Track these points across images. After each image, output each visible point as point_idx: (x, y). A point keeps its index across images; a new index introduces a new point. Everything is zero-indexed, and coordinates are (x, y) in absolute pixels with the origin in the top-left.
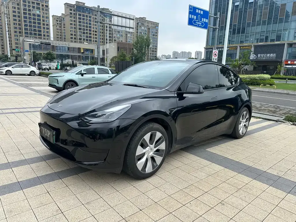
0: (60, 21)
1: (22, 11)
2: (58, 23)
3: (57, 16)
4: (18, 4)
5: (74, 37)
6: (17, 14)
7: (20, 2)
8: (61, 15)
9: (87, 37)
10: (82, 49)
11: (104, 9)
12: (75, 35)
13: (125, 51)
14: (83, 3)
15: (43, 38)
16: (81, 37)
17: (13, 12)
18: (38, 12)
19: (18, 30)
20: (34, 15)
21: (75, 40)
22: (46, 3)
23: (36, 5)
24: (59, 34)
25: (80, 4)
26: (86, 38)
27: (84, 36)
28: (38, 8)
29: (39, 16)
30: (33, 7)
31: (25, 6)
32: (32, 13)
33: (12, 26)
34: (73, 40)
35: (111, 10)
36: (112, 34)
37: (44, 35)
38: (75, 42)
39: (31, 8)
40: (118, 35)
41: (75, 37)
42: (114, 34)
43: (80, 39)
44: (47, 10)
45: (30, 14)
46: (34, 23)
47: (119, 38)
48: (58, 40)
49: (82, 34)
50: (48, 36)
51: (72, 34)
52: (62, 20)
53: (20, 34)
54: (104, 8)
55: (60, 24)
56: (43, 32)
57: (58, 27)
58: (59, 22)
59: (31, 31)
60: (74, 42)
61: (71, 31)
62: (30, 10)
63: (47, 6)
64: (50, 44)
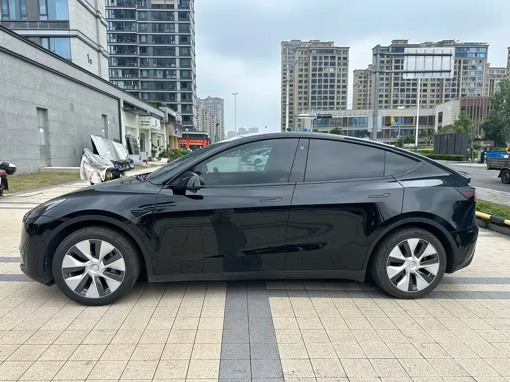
0: (365, 78)
1: (311, 72)
2: (361, 82)
3: (361, 70)
4: (306, 64)
5: (384, 99)
6: (303, 79)
7: (309, 61)
8: (368, 67)
9: (408, 96)
10: (392, 118)
11: (443, 43)
12: (387, 96)
13: (468, 113)
14: (404, 40)
15: (335, 109)
16: (397, 97)
17: (299, 77)
18: (332, 70)
19: (303, 101)
20: (326, 75)
21: (386, 105)
22: (345, 53)
23: (329, 61)
24: (362, 97)
25: (399, 44)
26: (406, 99)
27: (402, 97)
28: (333, 64)
29: (333, 75)
30: (326, 64)
31: (315, 65)
32: (323, 72)
33: (296, 96)
34: (384, 105)
35: (458, 40)
36: (459, 84)
37: (338, 103)
38: (386, 107)
39: (323, 66)
40: (472, 86)
41: (387, 99)
42: (462, 83)
43: (395, 102)
44: (346, 64)
45: (320, 75)
46: (326, 87)
47: (472, 90)
48: (359, 108)
49: (400, 93)
50: (344, 103)
51: (381, 96)
52: (367, 75)
53: (305, 107)
54: (443, 41)
55: (365, 82)
56: (337, 99)
57: (360, 87)
58: (363, 79)
59: (320, 99)
60: (384, 108)
61: (380, 91)
62: (320, 69)
63: (345, 58)
64: (331, 117)
